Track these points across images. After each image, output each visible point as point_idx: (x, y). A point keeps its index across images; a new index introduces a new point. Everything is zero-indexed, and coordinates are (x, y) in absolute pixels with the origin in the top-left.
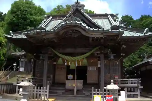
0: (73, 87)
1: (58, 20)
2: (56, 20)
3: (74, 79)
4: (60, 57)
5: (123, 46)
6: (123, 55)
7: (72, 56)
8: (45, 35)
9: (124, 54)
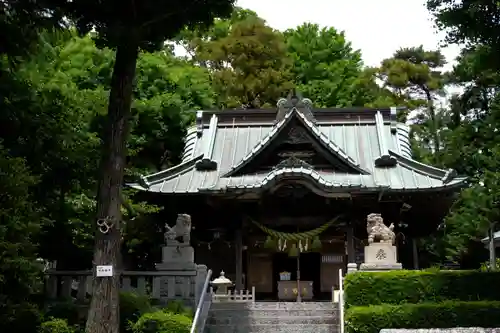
0: (294, 294)
1: (235, 127)
2: (231, 127)
3: (293, 278)
4: (267, 234)
5: (405, 205)
6: (403, 226)
7: (291, 233)
8: (242, 194)
9: (406, 225)
